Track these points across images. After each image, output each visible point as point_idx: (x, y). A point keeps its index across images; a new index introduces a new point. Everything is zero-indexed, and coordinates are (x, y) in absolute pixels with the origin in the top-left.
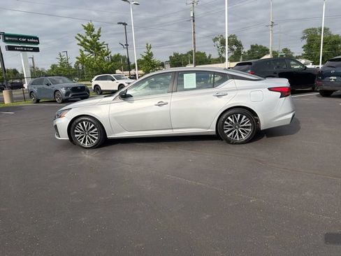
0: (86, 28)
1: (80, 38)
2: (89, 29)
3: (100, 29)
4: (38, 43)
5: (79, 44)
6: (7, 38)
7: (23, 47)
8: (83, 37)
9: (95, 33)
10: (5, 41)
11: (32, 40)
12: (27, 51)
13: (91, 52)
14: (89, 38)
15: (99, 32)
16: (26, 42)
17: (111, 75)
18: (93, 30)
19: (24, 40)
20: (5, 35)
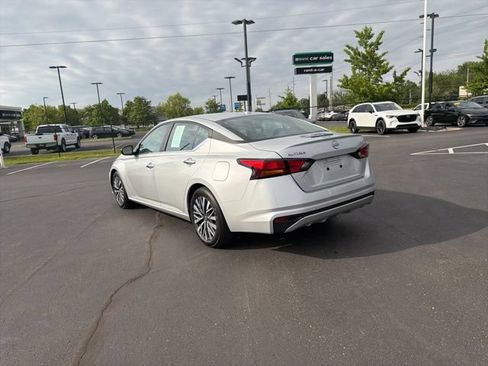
0: (359, 35)
1: (349, 50)
2: (365, 36)
4: (332, 61)
5: (346, 61)
6: (297, 59)
7: (314, 68)
8: (353, 49)
9: (373, 40)
10: (295, 63)
11: (324, 58)
12: (317, 72)
13: (364, 70)
14: (362, 50)
15: (379, 38)
16: (318, 61)
17: (372, 104)
18: (370, 37)
19: (315, 58)
20: (295, 56)
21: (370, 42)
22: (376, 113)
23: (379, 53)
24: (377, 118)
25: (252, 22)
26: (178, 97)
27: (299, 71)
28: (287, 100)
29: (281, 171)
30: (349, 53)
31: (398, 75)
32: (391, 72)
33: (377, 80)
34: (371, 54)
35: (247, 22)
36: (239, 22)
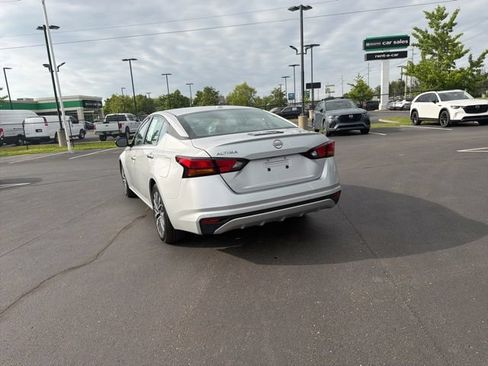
0: (430, 16)
1: (418, 34)
2: (436, 17)
3: (456, 13)
4: (408, 45)
5: (413, 45)
6: (368, 44)
7: (386, 54)
9: (447, 20)
10: (366, 48)
11: (399, 42)
12: (390, 58)
13: (434, 54)
14: (432, 32)
15: (453, 19)
16: (392, 46)
17: (436, 93)
18: (443, 17)
19: (389, 43)
20: (366, 41)
21: (442, 23)
22: (440, 103)
23: (452, 35)
24: (440, 109)
25: (309, 7)
26: (245, 87)
27: (370, 57)
28: (356, 87)
29: (211, 170)
30: (417, 37)
31: (475, 59)
32: (467, 56)
33: (448, 66)
34: (443, 36)
35: (304, 8)
36: (296, 8)
